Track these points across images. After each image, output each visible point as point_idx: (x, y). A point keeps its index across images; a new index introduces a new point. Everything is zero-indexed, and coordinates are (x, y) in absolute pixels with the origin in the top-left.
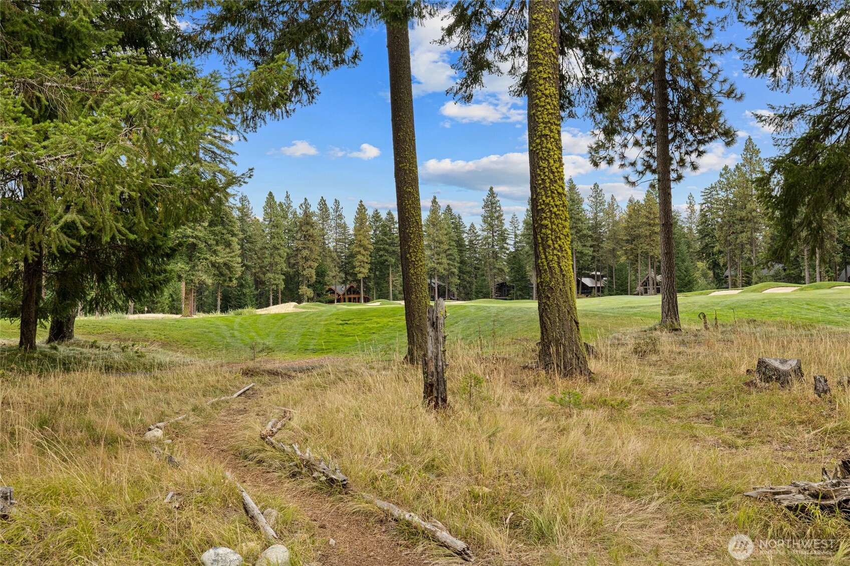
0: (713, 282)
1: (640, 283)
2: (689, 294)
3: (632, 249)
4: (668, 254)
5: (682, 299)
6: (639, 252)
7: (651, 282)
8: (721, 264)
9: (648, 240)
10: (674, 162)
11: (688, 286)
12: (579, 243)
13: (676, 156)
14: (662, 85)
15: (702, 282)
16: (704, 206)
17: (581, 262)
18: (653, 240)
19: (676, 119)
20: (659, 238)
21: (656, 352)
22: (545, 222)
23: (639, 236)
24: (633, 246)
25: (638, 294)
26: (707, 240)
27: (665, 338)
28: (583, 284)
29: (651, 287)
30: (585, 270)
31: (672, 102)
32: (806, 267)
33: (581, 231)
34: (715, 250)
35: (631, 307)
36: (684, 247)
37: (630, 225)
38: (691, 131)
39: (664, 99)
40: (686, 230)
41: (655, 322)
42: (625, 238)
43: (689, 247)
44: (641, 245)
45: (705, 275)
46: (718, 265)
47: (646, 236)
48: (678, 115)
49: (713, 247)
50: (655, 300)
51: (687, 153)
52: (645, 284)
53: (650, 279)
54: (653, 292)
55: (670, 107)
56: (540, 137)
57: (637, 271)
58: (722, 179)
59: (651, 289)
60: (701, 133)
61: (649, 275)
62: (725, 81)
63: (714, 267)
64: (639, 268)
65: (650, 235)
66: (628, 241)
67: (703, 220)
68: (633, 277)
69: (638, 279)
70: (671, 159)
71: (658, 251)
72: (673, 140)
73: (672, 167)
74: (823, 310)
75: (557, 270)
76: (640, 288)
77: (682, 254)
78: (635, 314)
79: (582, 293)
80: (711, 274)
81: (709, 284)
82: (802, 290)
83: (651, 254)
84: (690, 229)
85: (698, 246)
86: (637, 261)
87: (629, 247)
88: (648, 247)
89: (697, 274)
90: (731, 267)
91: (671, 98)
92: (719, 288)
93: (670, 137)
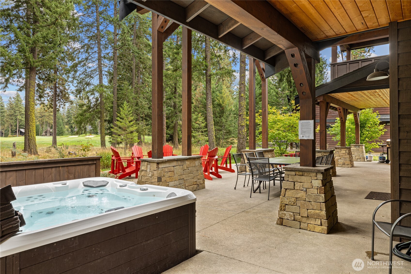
0: (70, 133)
1: (44, 132)
2: (62, 136)
3: (41, 120)
4: (55, 122)
5: (58, 138)
6: (44, 121)
7: (48, 132)
8: (73, 127)
9: (48, 117)
10: (58, 106)
11: (61, 133)
12: (20, 116)
13: (58, 105)
14: (56, 87)
15: (66, 132)
16: (69, 107)
17: (21, 123)
18: (50, 118)
19: (59, 96)
20: (52, 118)
21: (51, 152)
22: (31, 127)
23: (45, 116)
24: (42, 119)
25: (43, 136)
26: (69, 119)
27: (53, 150)
28: (21, 131)
29: (48, 133)
30: (22, 126)
31: (58, 92)
32: (99, 130)
33: (21, 112)
34: (72, 122)
35: (43, 141)
36: (61, 121)
37: (41, 111)
38: (63, 99)
39: (56, 91)
40: (62, 115)
41: (51, 145)
42: (39, 116)
43: (63, 121)
44: (45, 119)
45: (68, 130)
46: (72, 127)
47: (47, 116)
48: (59, 95)
49: (71, 121)
50: (50, 138)
51: (61, 104)
52: (46, 132)
53: (48, 130)
54: (49, 135)
55: (57, 93)
56: (30, 112)
57: (43, 127)
58: (75, 100)
59: (48, 134)
60: (65, 100)
61: (48, 129)
62: (71, 90)
63: (71, 128)
64: (44, 127)
65: (49, 116)
66: (40, 117)
67: (68, 112)
68: (41, 130)
69: (43, 130)
70: (57, 105)
71: (52, 122)
72: (58, 101)
73: (57, 107)
74: (95, 143)
75: (33, 136)
76: (44, 134)
77: (60, 123)
78: (44, 143)
79: (20, 134)
80: (70, 130)
81: (69, 133)
82: (96, 136)
83: (49, 122)
84: (64, 114)
85: (66, 120)
86: (43, 124)
87: (40, 119)
88: (48, 120)
89: (65, 130)
90: (76, 128)
91: (58, 91)
92: (72, 135)
93: (57, 100)
